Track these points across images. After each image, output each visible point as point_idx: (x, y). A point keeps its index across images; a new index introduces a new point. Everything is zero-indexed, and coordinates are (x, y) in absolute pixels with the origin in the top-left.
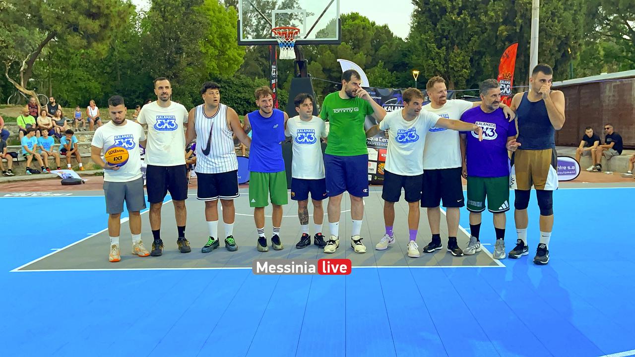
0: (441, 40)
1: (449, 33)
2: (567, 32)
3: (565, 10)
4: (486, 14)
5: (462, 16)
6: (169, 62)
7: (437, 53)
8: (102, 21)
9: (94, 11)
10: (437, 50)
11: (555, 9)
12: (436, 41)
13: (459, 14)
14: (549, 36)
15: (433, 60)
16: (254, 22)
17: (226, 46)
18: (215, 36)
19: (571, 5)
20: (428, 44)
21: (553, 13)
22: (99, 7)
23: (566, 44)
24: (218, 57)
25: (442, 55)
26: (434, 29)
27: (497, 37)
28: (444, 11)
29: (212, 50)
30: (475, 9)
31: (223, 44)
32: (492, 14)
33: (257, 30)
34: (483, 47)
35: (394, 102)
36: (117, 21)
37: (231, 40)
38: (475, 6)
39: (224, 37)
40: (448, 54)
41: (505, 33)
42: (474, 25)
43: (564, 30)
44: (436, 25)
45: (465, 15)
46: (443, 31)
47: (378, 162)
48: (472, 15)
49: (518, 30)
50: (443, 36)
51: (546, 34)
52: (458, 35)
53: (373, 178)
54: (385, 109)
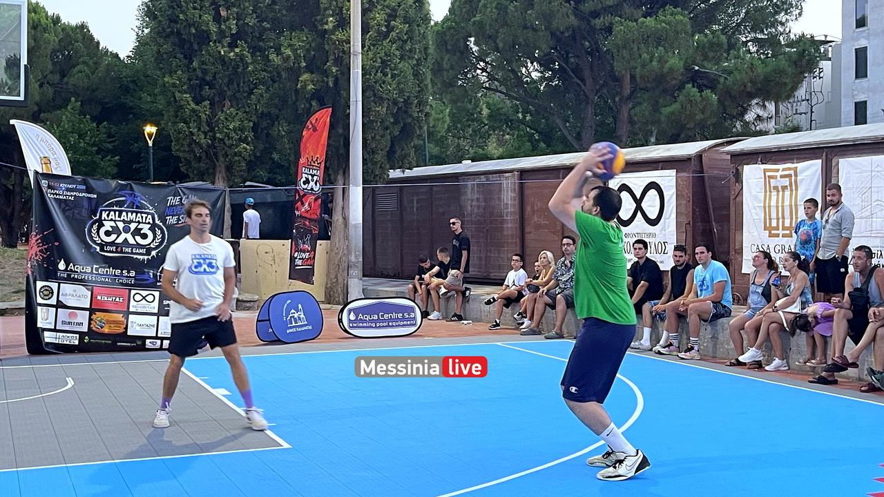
0: (201, 87)
1: (214, 77)
2: (406, 94)
3: (402, 58)
4: (278, 51)
5: (237, 50)
7: (193, 111)
10: (193, 105)
11: (386, 55)
12: (191, 89)
13: (232, 46)
14: (379, 99)
15: (186, 123)
19: (410, 51)
20: (177, 95)
21: (383, 62)
23: (406, 112)
25: (203, 116)
26: (188, 68)
27: (297, 91)
28: (204, 37)
30: (260, 39)
32: (288, 52)
35: (120, 204)
40: (214, 114)
41: (310, 87)
42: (259, 67)
43: (401, 91)
44: (191, 62)
45: (242, 49)
46: (205, 72)
47: (92, 311)
48: (254, 49)
49: (331, 84)
50: (203, 82)
51: (375, 95)
52: (230, 82)
53: (81, 340)
54: (104, 215)
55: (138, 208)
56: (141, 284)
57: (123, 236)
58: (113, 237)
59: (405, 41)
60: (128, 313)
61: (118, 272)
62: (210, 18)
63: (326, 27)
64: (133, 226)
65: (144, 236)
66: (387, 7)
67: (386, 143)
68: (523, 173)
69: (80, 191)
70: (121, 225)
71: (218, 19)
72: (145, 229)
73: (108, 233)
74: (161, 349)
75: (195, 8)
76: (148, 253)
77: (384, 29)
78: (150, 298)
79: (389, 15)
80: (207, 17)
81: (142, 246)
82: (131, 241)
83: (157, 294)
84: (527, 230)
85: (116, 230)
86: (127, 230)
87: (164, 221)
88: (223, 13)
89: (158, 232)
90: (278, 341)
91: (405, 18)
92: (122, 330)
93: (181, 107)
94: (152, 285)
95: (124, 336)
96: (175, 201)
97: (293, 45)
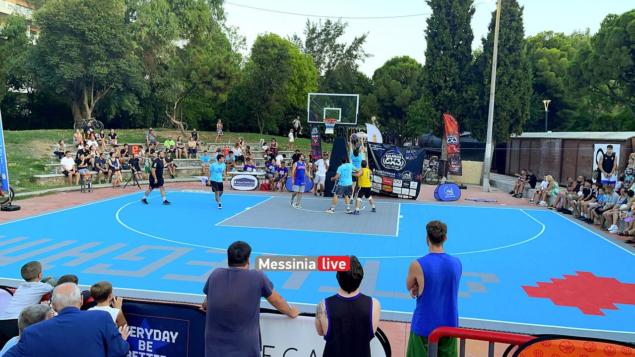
0: (439, 105)
1: (443, 102)
2: (516, 108)
3: (514, 94)
4: (466, 93)
5: (451, 92)
6: (263, 98)
7: (435, 114)
8: (226, 81)
9: (222, 75)
10: (435, 112)
11: (508, 93)
12: (435, 106)
13: (450, 90)
14: (503, 110)
15: (432, 118)
16: (327, 60)
17: (304, 84)
18: (296, 77)
19: (519, 90)
20: (430, 108)
21: (506, 96)
22: (225, 73)
23: (516, 114)
24: (297, 93)
25: (438, 116)
27: (473, 107)
28: (440, 88)
29: (293, 88)
30: (462, 87)
31: (301, 82)
32: (470, 93)
33: (329, 66)
34: (465, 112)
35: (391, 152)
36: (235, 80)
37: (307, 80)
38: (462, 86)
39: (303, 78)
41: (478, 105)
42: (460, 98)
43: (513, 107)
44: (435, 97)
45: (453, 92)
46: (440, 100)
47: (382, 184)
48: (458, 92)
49: (485, 104)
50: (439, 104)
51: (502, 109)
52: (449, 104)
53: (380, 192)
54: (387, 156)
55: (397, 154)
56: (397, 178)
57: (392, 162)
58: (389, 162)
59: (516, 87)
60: (392, 186)
61: (390, 173)
62: (443, 81)
63: (485, 83)
64: (395, 159)
65: (398, 163)
66: (511, 74)
67: (507, 126)
68: (564, 140)
69: (380, 148)
70: (392, 159)
71: (445, 81)
72: (399, 160)
73: (387, 161)
74: (403, 198)
75: (437, 78)
76: (399, 168)
77: (507, 83)
78: (399, 182)
79: (512, 77)
80: (442, 81)
81: (398, 166)
82: (394, 164)
83: (402, 181)
84: (564, 163)
85: (390, 160)
86: (393, 161)
87: (405, 158)
88: (448, 79)
89: (403, 162)
90: (441, 200)
91: (517, 78)
92: (391, 191)
93: (431, 113)
94: (400, 178)
95: (391, 192)
96: (409, 152)
97: (471, 90)
